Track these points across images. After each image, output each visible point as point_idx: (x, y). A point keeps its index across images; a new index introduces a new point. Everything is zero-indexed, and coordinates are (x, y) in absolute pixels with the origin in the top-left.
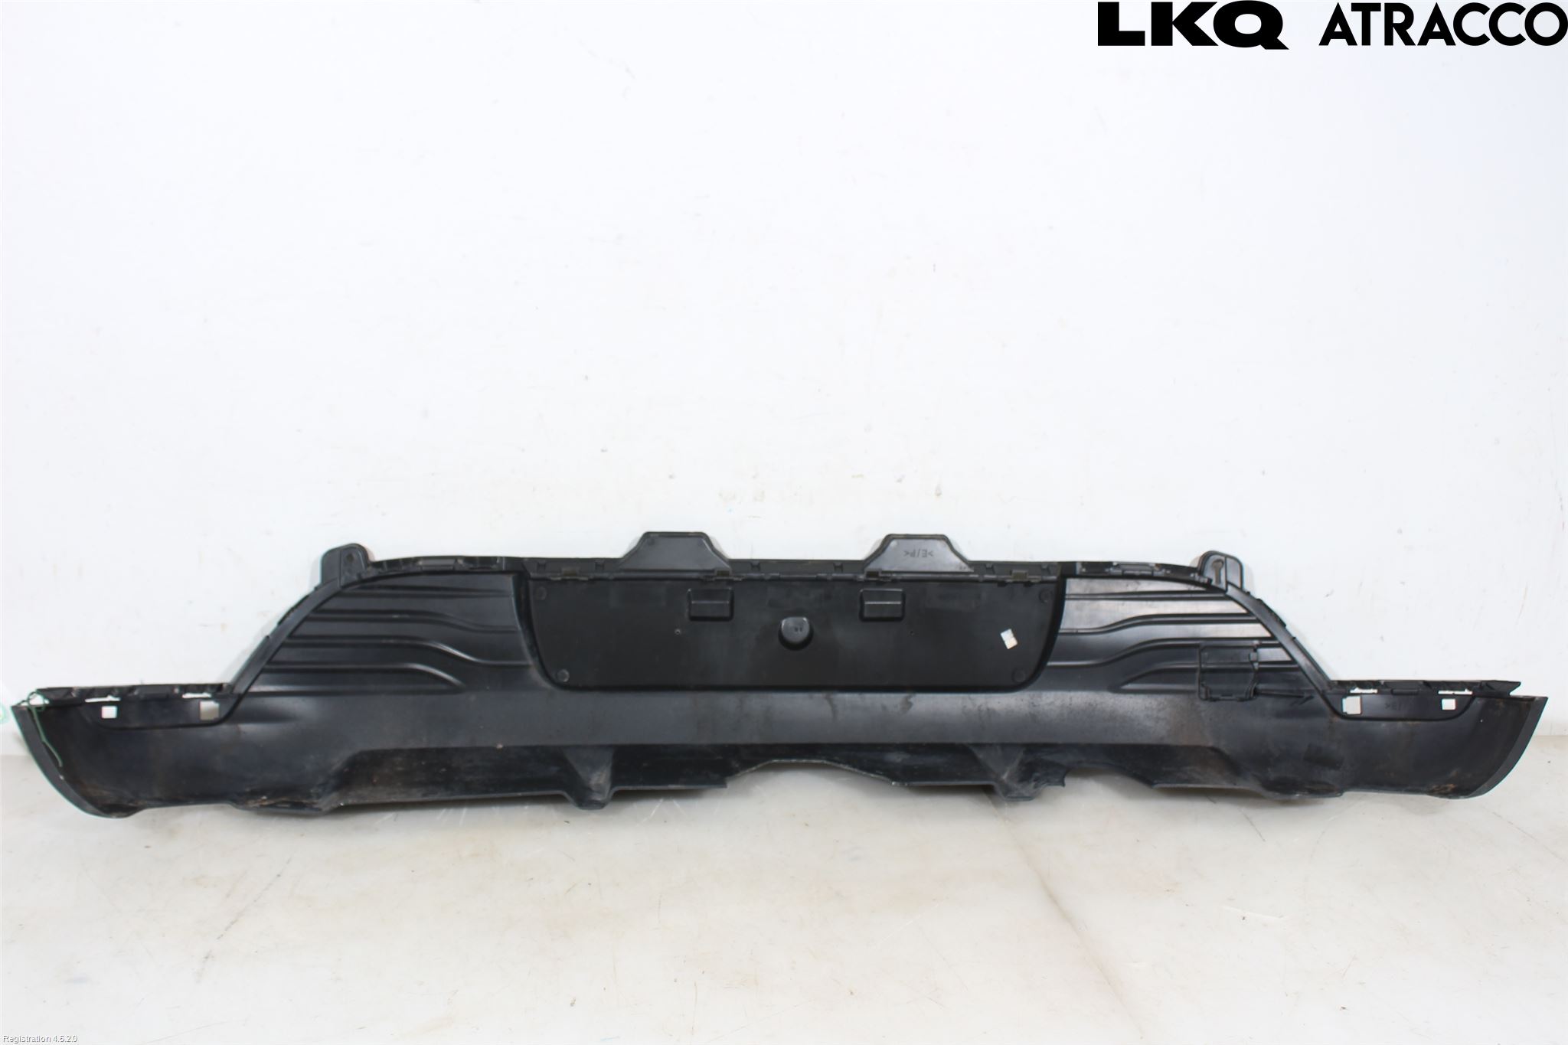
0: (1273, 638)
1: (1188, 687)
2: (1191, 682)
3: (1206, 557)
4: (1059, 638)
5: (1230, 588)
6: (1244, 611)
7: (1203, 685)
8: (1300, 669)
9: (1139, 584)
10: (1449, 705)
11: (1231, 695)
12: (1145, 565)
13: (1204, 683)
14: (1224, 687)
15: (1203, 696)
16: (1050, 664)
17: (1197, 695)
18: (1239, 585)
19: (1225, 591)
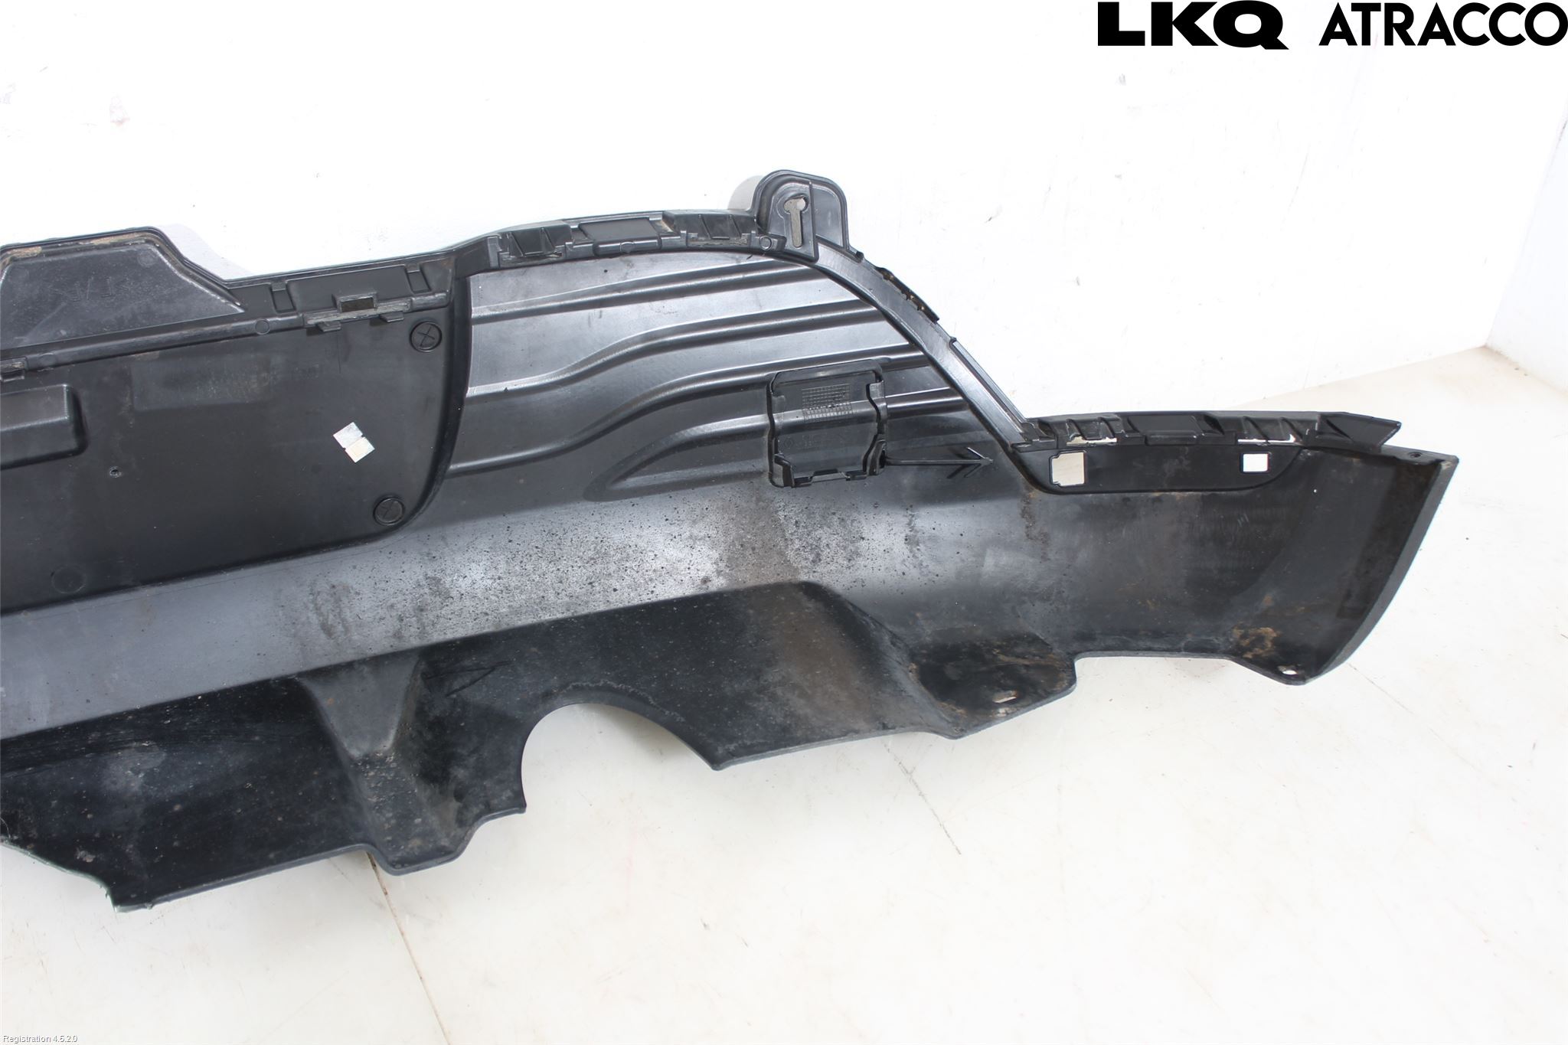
0: (914, 345)
1: (747, 466)
2: (755, 455)
3: (770, 188)
4: (467, 409)
5: (822, 248)
6: (854, 297)
7: (779, 461)
8: (968, 404)
9: (630, 265)
10: (1255, 463)
11: (835, 471)
12: (641, 219)
13: (780, 454)
14: (821, 456)
15: (779, 481)
16: (452, 467)
17: (766, 479)
18: (840, 243)
19: (810, 260)
